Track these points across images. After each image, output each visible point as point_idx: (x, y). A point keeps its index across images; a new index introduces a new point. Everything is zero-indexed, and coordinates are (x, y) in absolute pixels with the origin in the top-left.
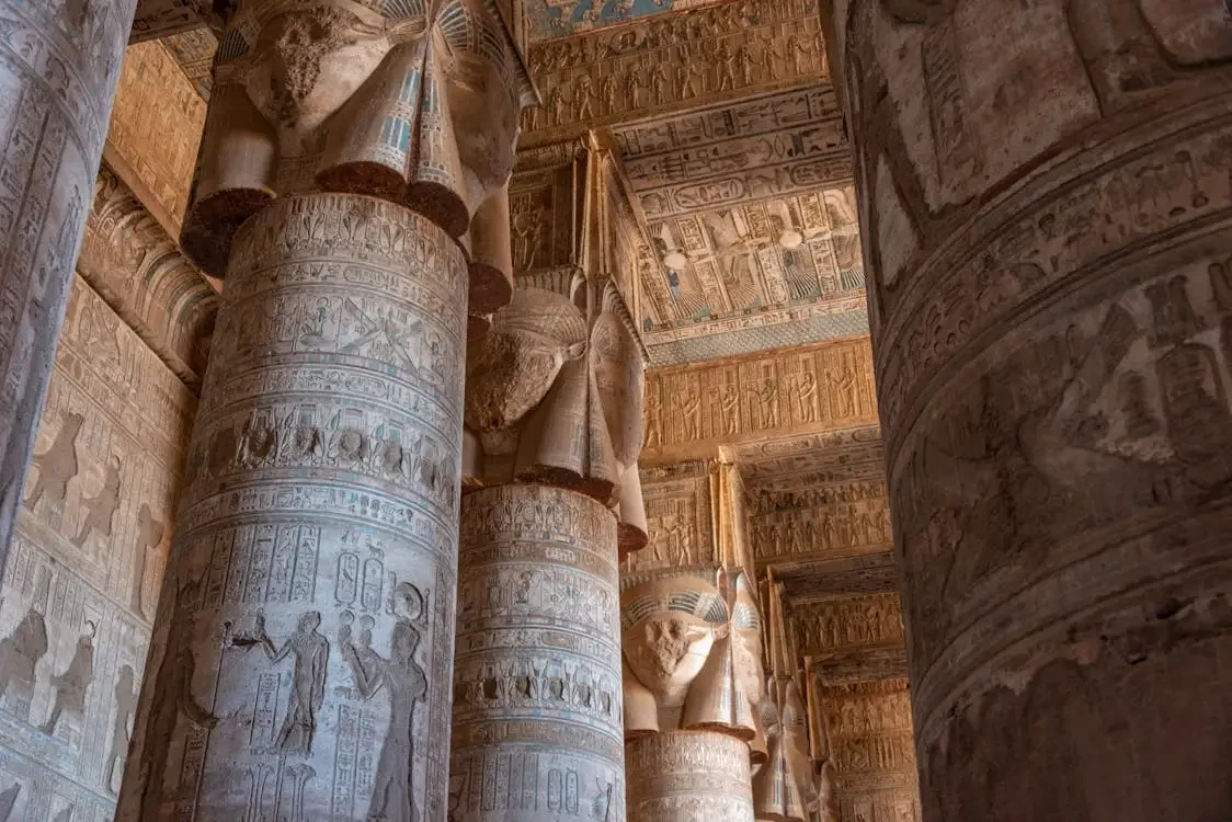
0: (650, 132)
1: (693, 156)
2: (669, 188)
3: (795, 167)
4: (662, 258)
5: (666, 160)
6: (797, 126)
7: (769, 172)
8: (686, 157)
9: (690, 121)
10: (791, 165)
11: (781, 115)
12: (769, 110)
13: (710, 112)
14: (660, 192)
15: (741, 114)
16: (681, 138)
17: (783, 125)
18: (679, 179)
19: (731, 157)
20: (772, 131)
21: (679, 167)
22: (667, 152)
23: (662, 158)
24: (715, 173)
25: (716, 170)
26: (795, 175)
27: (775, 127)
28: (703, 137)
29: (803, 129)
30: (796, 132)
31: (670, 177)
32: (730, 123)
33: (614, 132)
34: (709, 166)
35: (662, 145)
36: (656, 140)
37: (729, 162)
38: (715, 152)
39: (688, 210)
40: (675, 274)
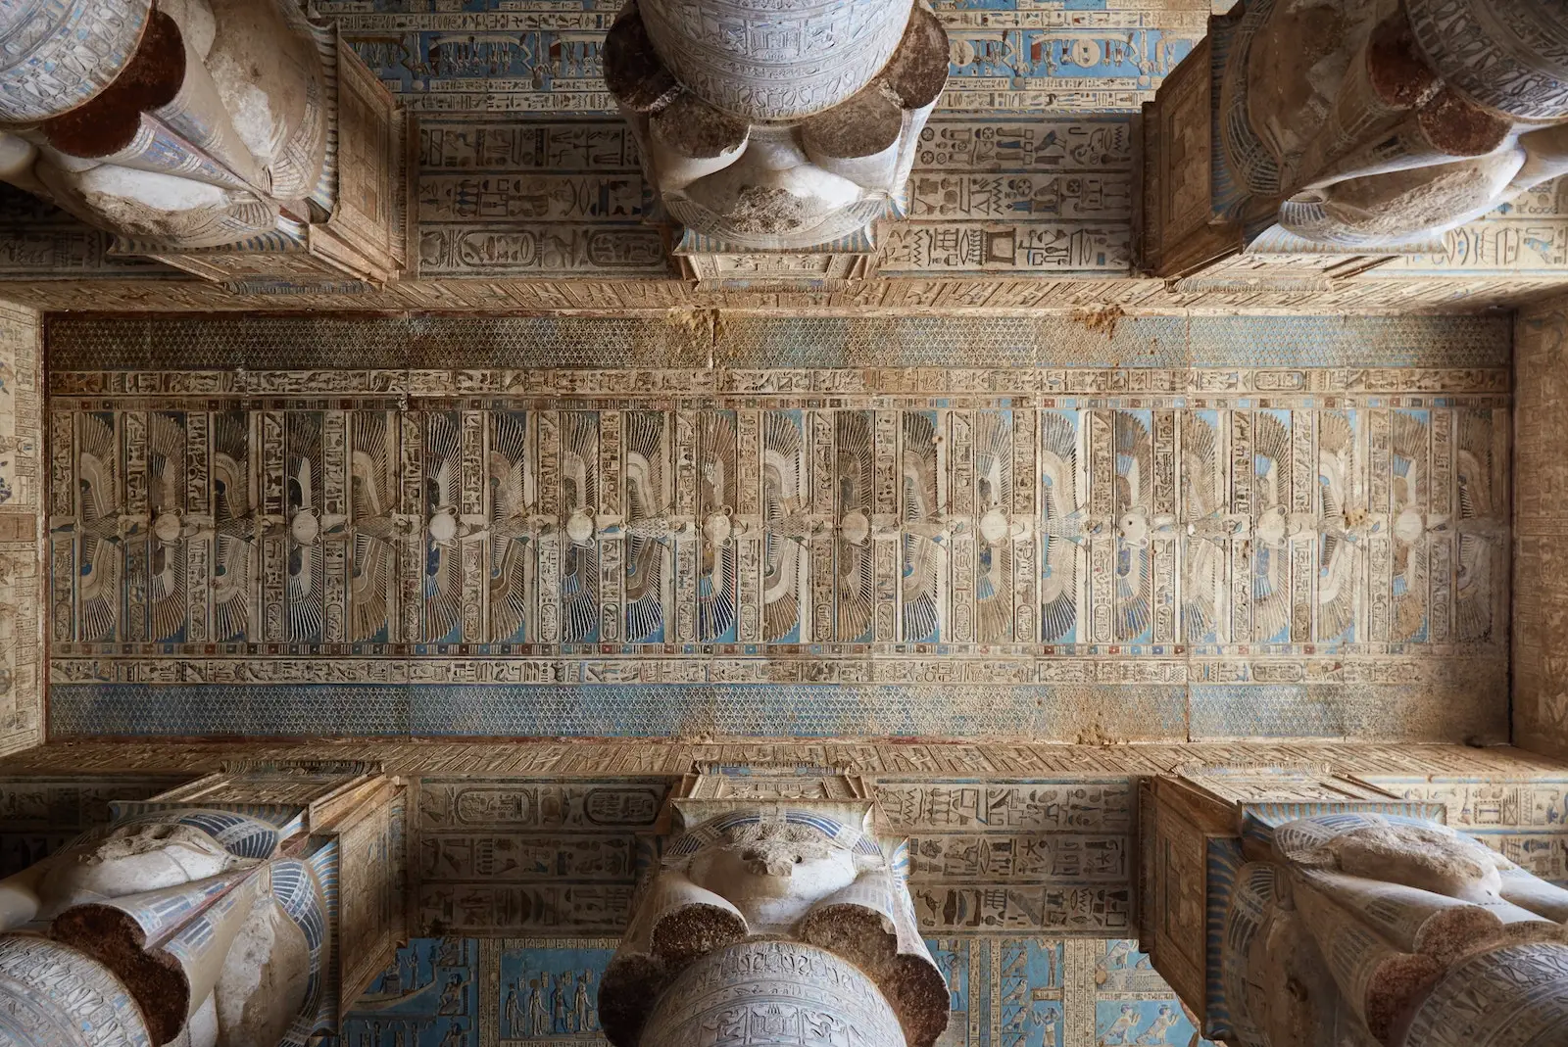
0: (458, 136)
1: (492, 187)
2: (457, 228)
3: (595, 234)
4: (430, 516)
5: (463, 185)
6: (609, 172)
7: (565, 234)
8: (486, 185)
9: (502, 133)
10: (592, 228)
11: (593, 152)
12: (582, 141)
13: (525, 127)
14: (444, 230)
15: (554, 139)
16: (486, 155)
17: (593, 166)
18: (470, 217)
19: (531, 199)
20: (580, 172)
21: (474, 199)
22: (466, 173)
23: (461, 179)
24: (510, 219)
25: (512, 213)
26: (593, 245)
27: (584, 167)
28: (509, 160)
29: (613, 178)
30: (604, 180)
31: (461, 212)
32: (540, 149)
33: (422, 127)
34: (506, 205)
35: (464, 162)
36: (463, 151)
37: (528, 206)
38: (517, 186)
39: (469, 269)
40: (437, 550)
